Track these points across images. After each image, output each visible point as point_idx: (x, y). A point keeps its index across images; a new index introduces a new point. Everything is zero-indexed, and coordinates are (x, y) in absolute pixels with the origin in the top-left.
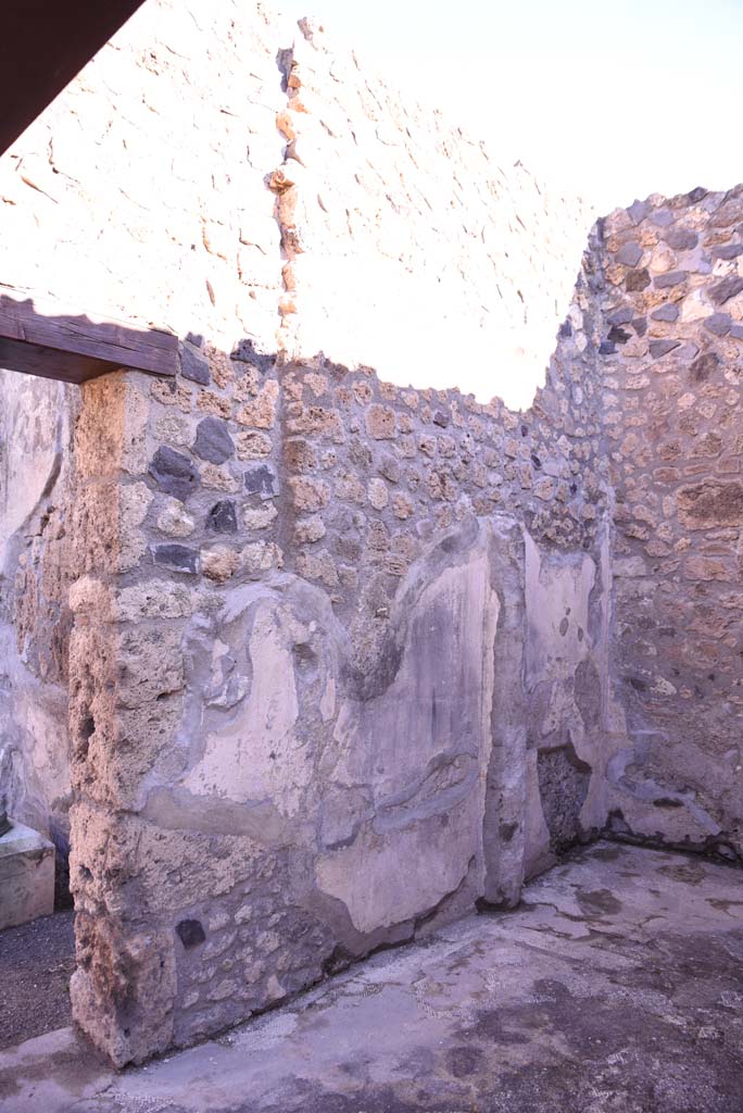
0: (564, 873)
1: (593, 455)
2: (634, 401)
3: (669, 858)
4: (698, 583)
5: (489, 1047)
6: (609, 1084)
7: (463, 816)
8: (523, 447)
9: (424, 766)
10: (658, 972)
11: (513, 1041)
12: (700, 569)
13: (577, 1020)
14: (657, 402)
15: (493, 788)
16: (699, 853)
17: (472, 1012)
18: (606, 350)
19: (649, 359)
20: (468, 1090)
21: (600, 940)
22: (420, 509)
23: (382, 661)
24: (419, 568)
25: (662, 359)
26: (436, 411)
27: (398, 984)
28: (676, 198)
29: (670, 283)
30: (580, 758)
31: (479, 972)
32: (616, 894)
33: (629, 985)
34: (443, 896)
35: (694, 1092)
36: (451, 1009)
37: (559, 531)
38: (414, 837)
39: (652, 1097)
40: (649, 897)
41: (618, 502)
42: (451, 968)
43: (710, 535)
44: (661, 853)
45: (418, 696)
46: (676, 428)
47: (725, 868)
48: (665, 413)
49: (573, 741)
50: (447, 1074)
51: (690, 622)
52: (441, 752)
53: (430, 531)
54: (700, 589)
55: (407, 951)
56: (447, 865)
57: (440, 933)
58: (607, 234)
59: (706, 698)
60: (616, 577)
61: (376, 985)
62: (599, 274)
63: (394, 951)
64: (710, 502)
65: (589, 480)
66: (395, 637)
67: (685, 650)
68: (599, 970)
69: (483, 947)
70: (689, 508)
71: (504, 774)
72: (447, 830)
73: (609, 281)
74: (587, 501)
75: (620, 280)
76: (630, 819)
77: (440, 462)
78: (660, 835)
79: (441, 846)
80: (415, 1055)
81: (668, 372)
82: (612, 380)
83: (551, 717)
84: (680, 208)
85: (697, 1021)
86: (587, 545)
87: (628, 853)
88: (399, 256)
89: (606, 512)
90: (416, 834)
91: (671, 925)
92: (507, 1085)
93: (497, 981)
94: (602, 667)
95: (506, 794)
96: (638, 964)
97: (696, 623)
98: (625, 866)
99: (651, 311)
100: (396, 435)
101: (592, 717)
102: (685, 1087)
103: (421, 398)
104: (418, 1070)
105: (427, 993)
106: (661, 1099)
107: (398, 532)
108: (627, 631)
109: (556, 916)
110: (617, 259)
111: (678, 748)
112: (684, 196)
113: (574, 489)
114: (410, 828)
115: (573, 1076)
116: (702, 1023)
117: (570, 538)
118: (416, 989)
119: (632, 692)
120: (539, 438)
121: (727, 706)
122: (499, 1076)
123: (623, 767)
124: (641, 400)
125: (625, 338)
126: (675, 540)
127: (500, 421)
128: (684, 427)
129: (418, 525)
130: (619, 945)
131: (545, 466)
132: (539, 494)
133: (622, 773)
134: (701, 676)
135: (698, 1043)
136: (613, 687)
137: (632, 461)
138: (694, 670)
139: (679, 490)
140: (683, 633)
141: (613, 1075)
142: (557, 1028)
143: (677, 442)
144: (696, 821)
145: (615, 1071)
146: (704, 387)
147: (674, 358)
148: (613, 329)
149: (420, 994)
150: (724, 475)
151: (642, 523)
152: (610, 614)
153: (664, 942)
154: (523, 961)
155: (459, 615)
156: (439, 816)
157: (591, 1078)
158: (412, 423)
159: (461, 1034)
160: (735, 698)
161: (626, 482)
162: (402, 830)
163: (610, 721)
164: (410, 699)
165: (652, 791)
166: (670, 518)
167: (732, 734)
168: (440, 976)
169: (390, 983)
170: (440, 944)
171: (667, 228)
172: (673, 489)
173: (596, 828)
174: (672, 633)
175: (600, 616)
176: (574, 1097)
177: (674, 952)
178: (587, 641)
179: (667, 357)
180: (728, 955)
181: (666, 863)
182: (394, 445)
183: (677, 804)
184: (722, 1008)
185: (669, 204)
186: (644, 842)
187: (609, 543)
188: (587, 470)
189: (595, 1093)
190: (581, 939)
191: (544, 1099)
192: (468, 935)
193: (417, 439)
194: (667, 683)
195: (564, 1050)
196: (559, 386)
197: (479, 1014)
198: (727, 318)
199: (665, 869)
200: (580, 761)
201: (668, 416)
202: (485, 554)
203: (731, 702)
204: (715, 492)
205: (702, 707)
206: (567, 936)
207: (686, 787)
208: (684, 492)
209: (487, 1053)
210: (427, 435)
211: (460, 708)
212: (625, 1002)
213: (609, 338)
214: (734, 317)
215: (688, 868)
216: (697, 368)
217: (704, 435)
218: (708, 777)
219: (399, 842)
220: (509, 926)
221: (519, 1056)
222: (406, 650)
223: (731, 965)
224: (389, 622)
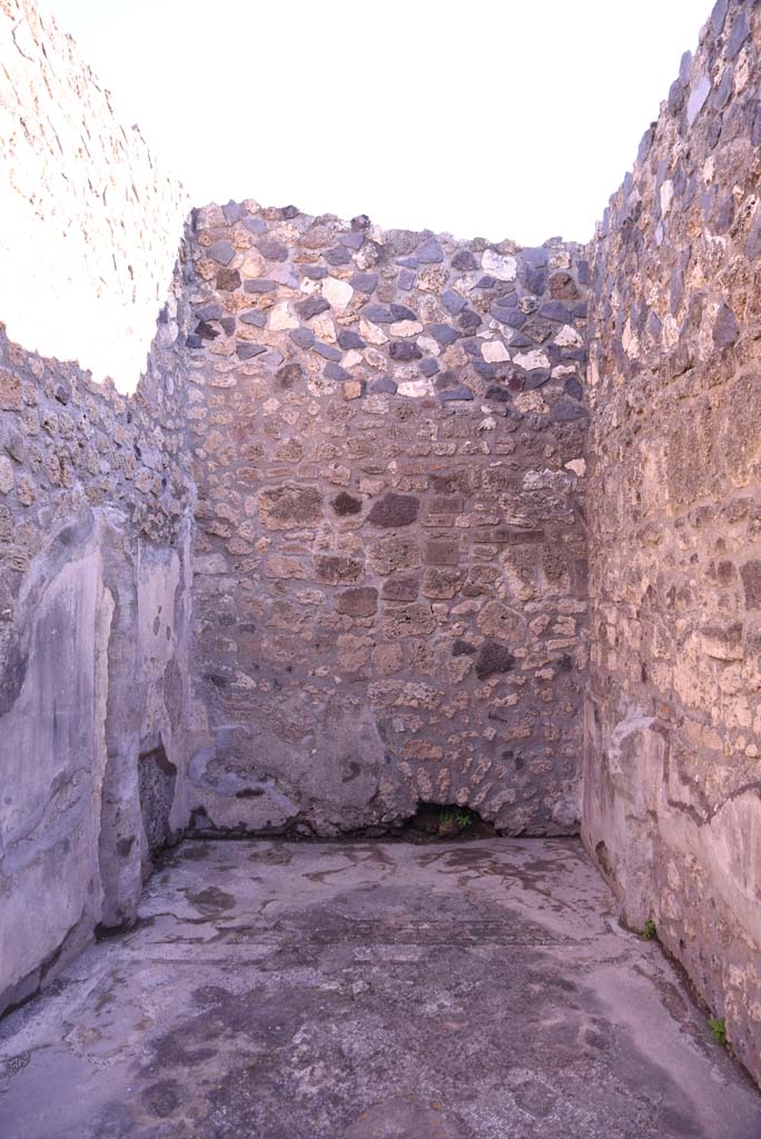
0: (165, 880)
1: (179, 449)
2: (220, 399)
3: (254, 846)
4: (277, 580)
5: (181, 1073)
6: (305, 1061)
7: (82, 838)
8: (127, 434)
9: (47, 788)
10: (296, 950)
11: (201, 1059)
12: (280, 567)
13: (250, 1016)
14: (244, 404)
15: (109, 802)
16: (279, 836)
17: (145, 1046)
18: (192, 343)
19: (235, 358)
20: (182, 1126)
21: (232, 936)
22: (41, 495)
23: (7, 672)
24: (41, 562)
25: (249, 362)
26: (59, 385)
27: (46, 1046)
28: (270, 210)
29: (260, 289)
30: (169, 759)
31: (130, 1002)
32: (224, 889)
33: (279, 969)
34: (66, 932)
35: (372, 1039)
36: (121, 1051)
37: (154, 526)
38: (39, 871)
39: (344, 1056)
40: (254, 885)
41: (200, 498)
42: (98, 1009)
43: (289, 535)
44: (246, 842)
45: (41, 709)
46: (261, 430)
47: (305, 844)
48: (251, 415)
49: (164, 743)
50: (151, 1119)
51: (270, 618)
52: (62, 770)
53: (50, 521)
54: (279, 586)
55: (38, 1006)
56: (69, 896)
57: (66, 974)
58: (200, 226)
59: (283, 690)
60: (196, 574)
61: (19, 1057)
62: (190, 265)
63: (21, 1011)
64: (291, 504)
65: (176, 475)
66: (19, 644)
67: (265, 645)
68: (246, 964)
69: (121, 975)
70: (270, 508)
71: (120, 786)
72: (69, 857)
73: (199, 275)
74: (174, 496)
75: (211, 275)
76: (214, 815)
77: (61, 443)
78: (243, 825)
79: (64, 875)
80: (107, 1115)
81: (255, 375)
82: (198, 375)
83: (147, 721)
84: (273, 220)
85: (347, 980)
86: (172, 541)
87: (215, 848)
88: (30, 196)
89: (188, 508)
90: (41, 867)
91: (286, 905)
92: (218, 1103)
93: (154, 1005)
94: (183, 666)
95: (123, 806)
96: (276, 947)
97: (276, 619)
98: (220, 861)
99: (240, 312)
100: (22, 407)
101: (176, 717)
102: (364, 1037)
103: (46, 367)
104: (118, 1130)
105: (85, 1044)
106: (351, 1056)
107: (21, 520)
108: (208, 628)
109: (179, 923)
110: (208, 254)
111: (258, 740)
112: (278, 210)
113: (164, 482)
114: (36, 862)
115: (272, 1068)
116: (352, 981)
117: (161, 533)
118: (70, 1044)
119: (213, 688)
120: (140, 427)
121: (303, 695)
122: (206, 1097)
123: (205, 763)
124: (227, 399)
125: (212, 335)
126: (257, 539)
127: (110, 404)
128: (268, 430)
129: (39, 512)
130: (252, 935)
131: (144, 457)
132: (139, 486)
133: (203, 770)
134: (279, 669)
135: (356, 998)
136: (194, 683)
137: (216, 459)
138: (273, 664)
139: (261, 491)
140: (263, 629)
141: (305, 1053)
142: (235, 1030)
143: (261, 444)
144: (276, 806)
145: (305, 1048)
146: (288, 395)
147: (261, 363)
148: (200, 324)
149: (78, 1048)
150: (303, 480)
151: (224, 521)
152: (190, 612)
153: (288, 922)
154: (170, 977)
155: (76, 615)
156: (61, 842)
157: (288, 1063)
158: (38, 396)
159: (144, 1072)
160: (310, 688)
161: (209, 479)
162: (28, 867)
163: (192, 719)
164: (34, 713)
165: (233, 783)
166: (252, 518)
167: (308, 721)
168: (90, 1020)
169: (36, 1048)
170: (73, 986)
171: (259, 236)
172: (256, 489)
173: (180, 829)
174: (252, 629)
175: (182, 612)
176: (282, 1086)
177: (301, 928)
178: (173, 640)
179: (254, 361)
180: (344, 918)
181: (254, 850)
182: (20, 418)
183: (259, 793)
184: (360, 963)
185: (263, 213)
186: (228, 834)
187: (190, 540)
188: (174, 463)
189: (297, 1074)
190: (213, 940)
191: (257, 1099)
192: (97, 967)
193: (41, 414)
194: (247, 677)
195: (253, 1048)
196: (157, 374)
197: (153, 1044)
198: (311, 333)
199: (255, 856)
200: (169, 763)
201: (253, 417)
202: (98, 548)
203: (307, 691)
204: (295, 495)
205: (281, 698)
206: (199, 940)
207: (266, 775)
208: (266, 493)
209: (182, 1081)
210: (49, 411)
211: (76, 719)
212: (282, 984)
213: (196, 332)
214: (317, 333)
215: (274, 851)
216: (283, 375)
217: (286, 441)
218: (287, 763)
219: (26, 880)
220: (136, 945)
221: (215, 1070)
222: (31, 657)
223: (350, 926)
224: (12, 625)
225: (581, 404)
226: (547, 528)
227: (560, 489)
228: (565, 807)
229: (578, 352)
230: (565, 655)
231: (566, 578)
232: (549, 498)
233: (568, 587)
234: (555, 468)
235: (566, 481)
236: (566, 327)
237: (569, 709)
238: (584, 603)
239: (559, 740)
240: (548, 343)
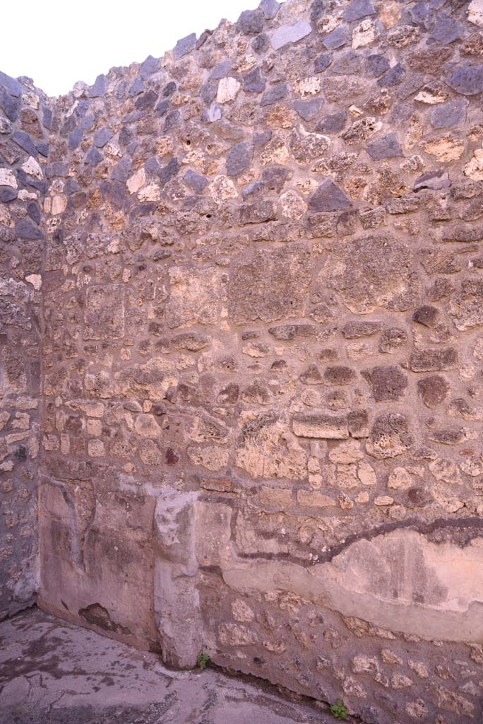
225: (39, 228)
226: (10, 331)
227: (22, 297)
228: (26, 584)
229: (40, 183)
230: (21, 447)
231: (23, 377)
232: (12, 305)
233: (25, 386)
234: (18, 279)
235: (26, 292)
236: (31, 158)
237: (25, 495)
238: (36, 400)
239: (17, 525)
240: (16, 166)
